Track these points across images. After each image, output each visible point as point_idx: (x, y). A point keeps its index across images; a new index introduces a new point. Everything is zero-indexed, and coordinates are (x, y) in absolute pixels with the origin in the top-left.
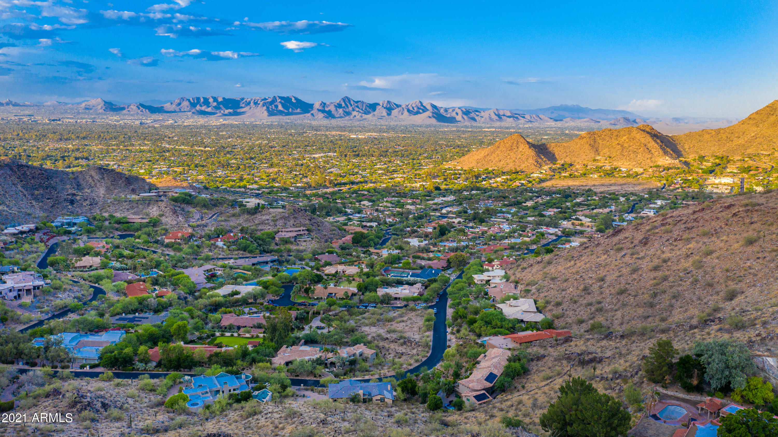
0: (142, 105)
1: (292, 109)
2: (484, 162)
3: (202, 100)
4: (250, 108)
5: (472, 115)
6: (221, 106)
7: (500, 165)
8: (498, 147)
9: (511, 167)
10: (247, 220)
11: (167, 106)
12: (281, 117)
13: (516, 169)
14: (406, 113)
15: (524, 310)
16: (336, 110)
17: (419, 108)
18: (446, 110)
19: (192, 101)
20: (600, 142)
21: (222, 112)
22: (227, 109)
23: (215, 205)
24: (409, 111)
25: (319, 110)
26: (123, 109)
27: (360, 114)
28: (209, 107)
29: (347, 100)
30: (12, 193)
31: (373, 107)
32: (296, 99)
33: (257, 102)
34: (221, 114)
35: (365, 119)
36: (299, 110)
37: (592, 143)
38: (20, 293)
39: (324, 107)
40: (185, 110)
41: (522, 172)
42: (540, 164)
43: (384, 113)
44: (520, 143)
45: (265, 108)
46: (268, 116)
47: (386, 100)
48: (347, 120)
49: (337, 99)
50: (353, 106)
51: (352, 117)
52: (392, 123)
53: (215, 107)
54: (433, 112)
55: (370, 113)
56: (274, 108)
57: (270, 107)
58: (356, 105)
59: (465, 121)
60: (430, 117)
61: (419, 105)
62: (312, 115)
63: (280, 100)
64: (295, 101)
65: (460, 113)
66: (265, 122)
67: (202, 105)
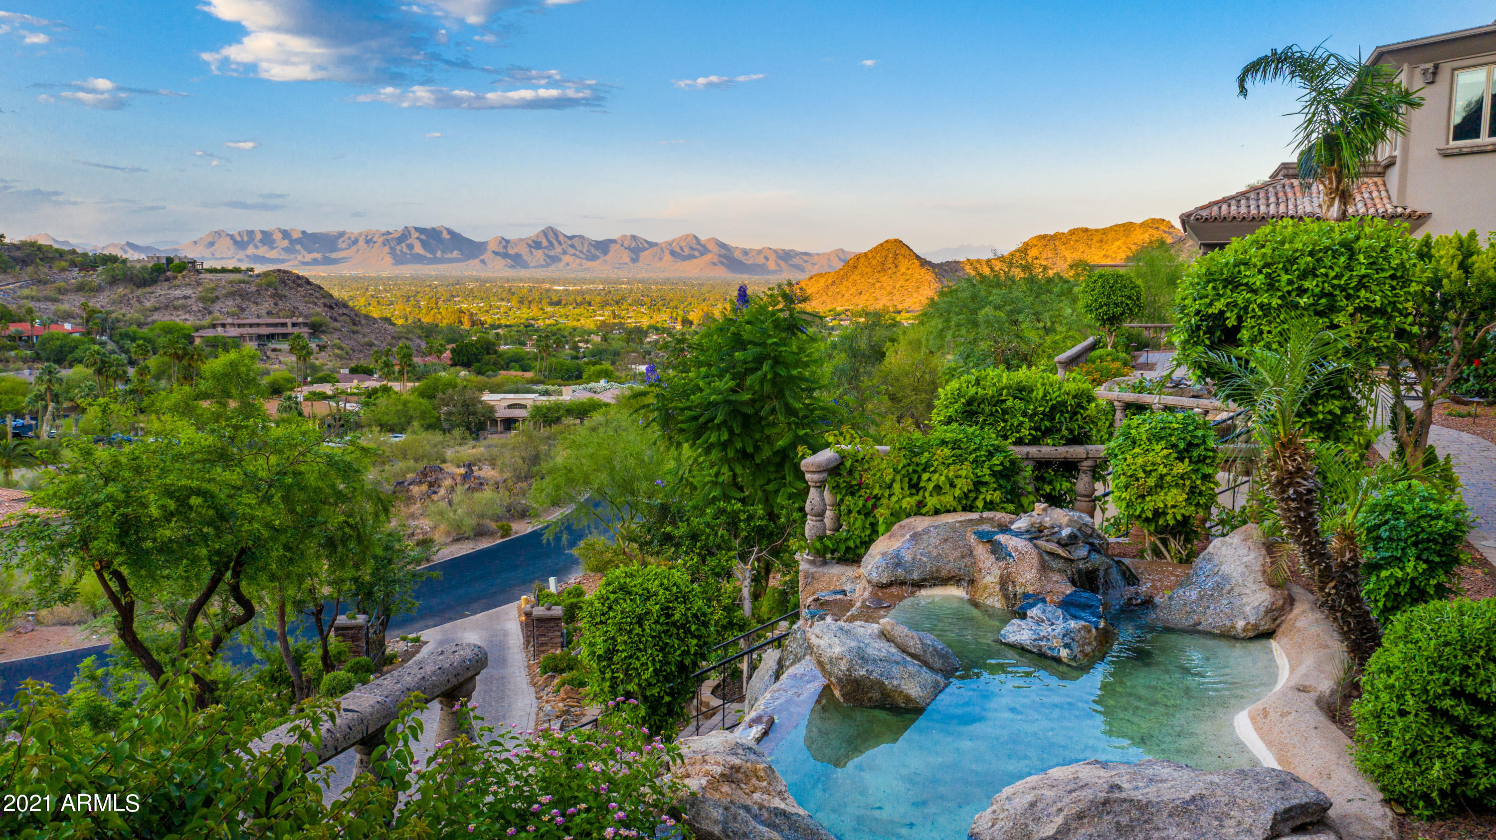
1: (443, 252)
3: (259, 235)
4: (358, 250)
5: (796, 261)
6: (298, 247)
7: (861, 301)
8: (855, 267)
12: (419, 266)
14: (667, 257)
16: (531, 253)
17: (692, 248)
18: (746, 252)
19: (238, 238)
21: (300, 258)
22: (310, 252)
24: (673, 253)
25: (496, 253)
27: (578, 261)
28: (273, 249)
29: (551, 235)
31: (604, 246)
32: (450, 232)
33: (371, 240)
34: (296, 262)
35: (588, 269)
36: (455, 254)
39: (505, 247)
40: (224, 255)
43: (626, 257)
45: (387, 249)
46: (395, 263)
47: (628, 234)
48: (552, 271)
49: (532, 232)
50: (564, 246)
51: (561, 265)
52: (641, 275)
53: (285, 250)
54: (720, 256)
55: (598, 258)
56: (405, 250)
57: (398, 248)
58: (570, 242)
59: (781, 271)
60: (714, 264)
61: (693, 243)
62: (483, 262)
63: (417, 234)
64: (448, 237)
65: (772, 257)
66: (384, 274)
67: (259, 245)
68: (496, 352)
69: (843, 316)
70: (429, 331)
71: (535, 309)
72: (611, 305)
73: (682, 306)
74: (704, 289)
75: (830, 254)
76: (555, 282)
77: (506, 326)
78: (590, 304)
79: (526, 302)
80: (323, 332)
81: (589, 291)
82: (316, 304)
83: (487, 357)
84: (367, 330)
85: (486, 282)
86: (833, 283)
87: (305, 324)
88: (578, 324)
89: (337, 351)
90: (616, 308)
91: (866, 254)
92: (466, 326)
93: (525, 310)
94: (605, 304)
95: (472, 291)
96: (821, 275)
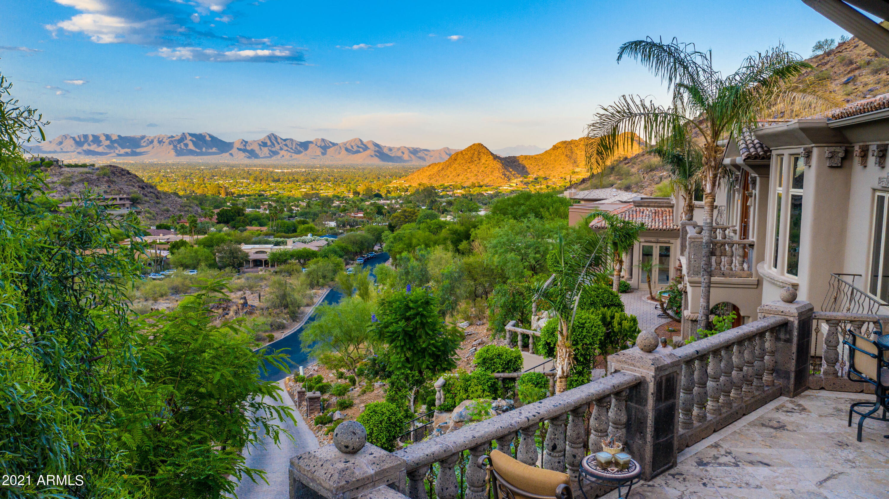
1: (206, 148)
2: (438, 177)
3: (91, 138)
4: (153, 147)
5: (420, 154)
6: (116, 145)
7: (459, 179)
8: (456, 160)
9: (472, 181)
11: (45, 145)
12: (191, 157)
13: (479, 182)
14: (344, 152)
16: (261, 149)
17: (358, 147)
18: (390, 149)
19: (78, 139)
20: (578, 152)
21: (117, 152)
22: (123, 148)
24: (347, 149)
25: (239, 149)
27: (289, 154)
28: (99, 146)
29: (273, 139)
31: (305, 145)
32: (211, 136)
33: (162, 141)
34: (115, 154)
35: (296, 158)
36: (214, 150)
37: (568, 153)
39: (245, 146)
40: (69, 150)
41: (488, 186)
42: (508, 177)
43: (319, 151)
44: (482, 154)
45: (172, 146)
46: (176, 155)
47: (320, 138)
48: (274, 160)
49: (262, 137)
50: (281, 145)
51: (279, 157)
52: (328, 163)
53: (108, 146)
54: (375, 151)
55: (302, 152)
56: (183, 147)
57: (179, 146)
58: (284, 143)
59: (411, 160)
60: (372, 156)
61: (359, 144)
62: (231, 154)
63: (190, 138)
64: (210, 139)
65: (406, 152)
66: (170, 162)
67: (91, 143)
68: (243, 214)
69: (448, 189)
70: (202, 200)
71: (265, 185)
72: (310, 182)
73: (353, 182)
74: (366, 172)
75: (441, 150)
76: (276, 167)
77: (247, 195)
78: (297, 181)
79: (258, 180)
80: (138, 203)
81: (297, 173)
82: (134, 186)
83: (238, 218)
84: (165, 202)
85: (233, 167)
86: (443, 169)
87: (128, 199)
88: (291, 194)
89: (147, 215)
90: (313, 183)
91: (462, 152)
92: (223, 196)
93: (258, 185)
94: (306, 181)
95: (225, 172)
96: (436, 164)
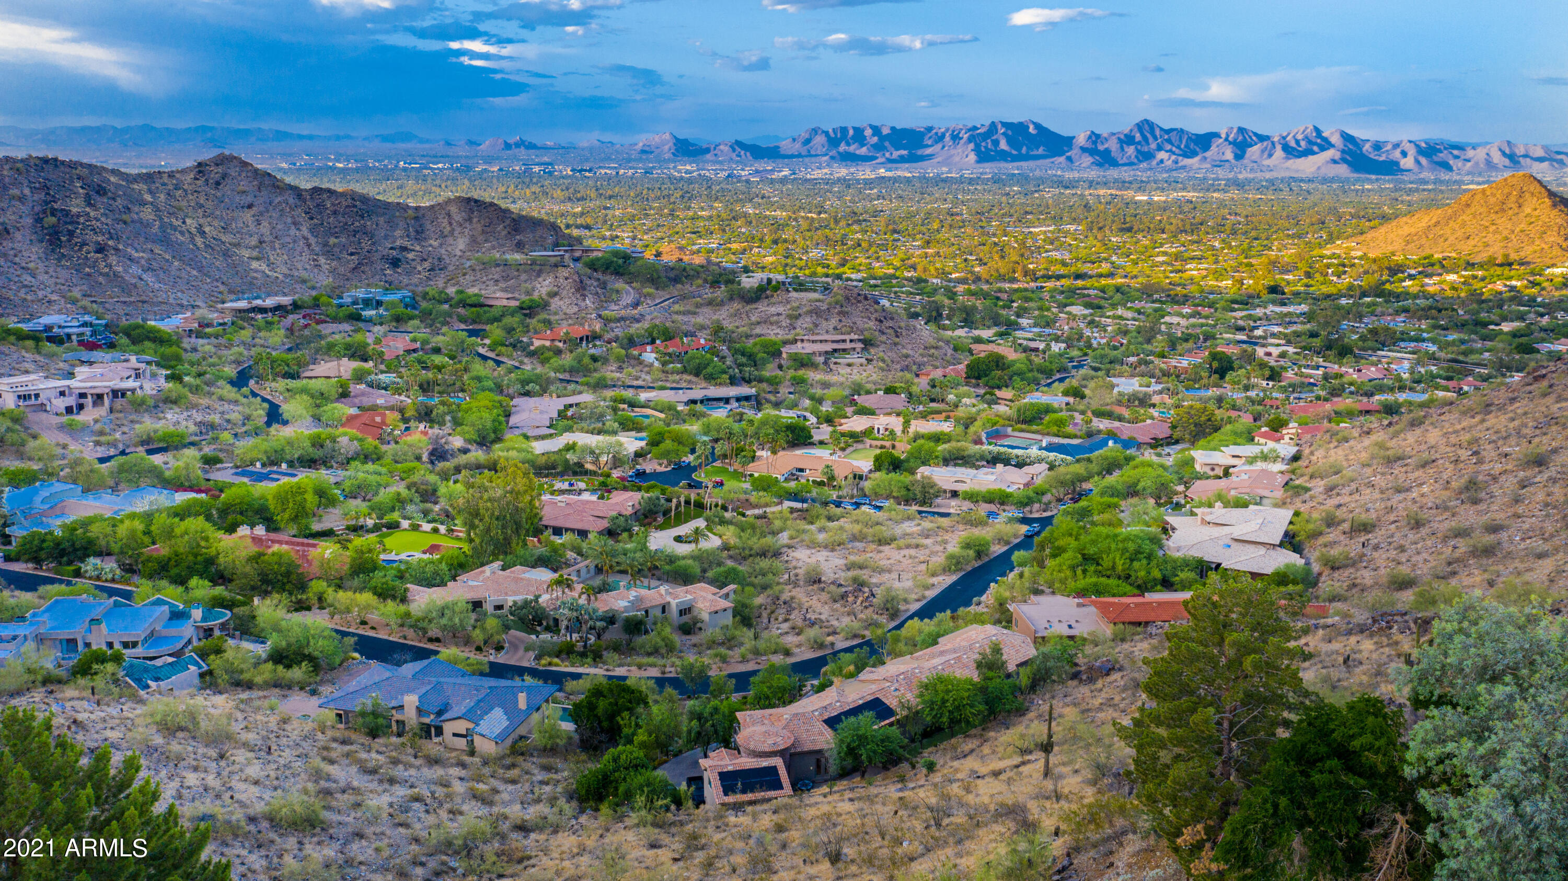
0: (738, 143)
1: (1028, 148)
2: (1424, 241)
3: (851, 132)
4: (944, 147)
5: (1442, 156)
6: (887, 144)
7: (1466, 248)
8: (1468, 205)
9: (1497, 251)
10: (737, 314)
11: (786, 146)
12: (1003, 165)
13: (1507, 256)
14: (1279, 153)
15: (1235, 536)
16: (1122, 149)
17: (1310, 142)
18: (1377, 146)
19: (832, 135)
21: (887, 155)
22: (897, 149)
23: (676, 280)
24: (1286, 148)
25: (1084, 149)
26: (707, 151)
27: (1173, 157)
28: (863, 145)
29: (1146, 127)
30: (288, 239)
31: (1204, 141)
32: (1038, 126)
33: (957, 135)
34: (884, 159)
35: (1184, 167)
36: (1041, 151)
38: (82, 401)
39: (1095, 143)
40: (818, 152)
41: (1521, 264)
43: (1229, 154)
44: (1527, 195)
45: (971, 146)
46: (978, 162)
47: (1235, 126)
49: (1125, 126)
50: (1159, 141)
51: (1155, 162)
52: (1244, 174)
53: (875, 146)
54: (1344, 151)
55: (1197, 154)
56: (990, 146)
57: (983, 144)
58: (1166, 137)
60: (1335, 161)
61: (1313, 136)
62: (1069, 159)
63: (1004, 130)
64: (1035, 131)
65: (1412, 151)
66: (967, 173)
67: (851, 141)
84: (906, 341)
89: (880, 364)
